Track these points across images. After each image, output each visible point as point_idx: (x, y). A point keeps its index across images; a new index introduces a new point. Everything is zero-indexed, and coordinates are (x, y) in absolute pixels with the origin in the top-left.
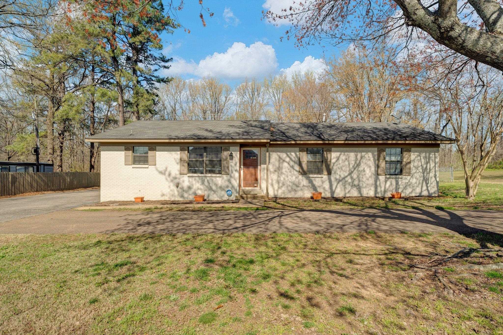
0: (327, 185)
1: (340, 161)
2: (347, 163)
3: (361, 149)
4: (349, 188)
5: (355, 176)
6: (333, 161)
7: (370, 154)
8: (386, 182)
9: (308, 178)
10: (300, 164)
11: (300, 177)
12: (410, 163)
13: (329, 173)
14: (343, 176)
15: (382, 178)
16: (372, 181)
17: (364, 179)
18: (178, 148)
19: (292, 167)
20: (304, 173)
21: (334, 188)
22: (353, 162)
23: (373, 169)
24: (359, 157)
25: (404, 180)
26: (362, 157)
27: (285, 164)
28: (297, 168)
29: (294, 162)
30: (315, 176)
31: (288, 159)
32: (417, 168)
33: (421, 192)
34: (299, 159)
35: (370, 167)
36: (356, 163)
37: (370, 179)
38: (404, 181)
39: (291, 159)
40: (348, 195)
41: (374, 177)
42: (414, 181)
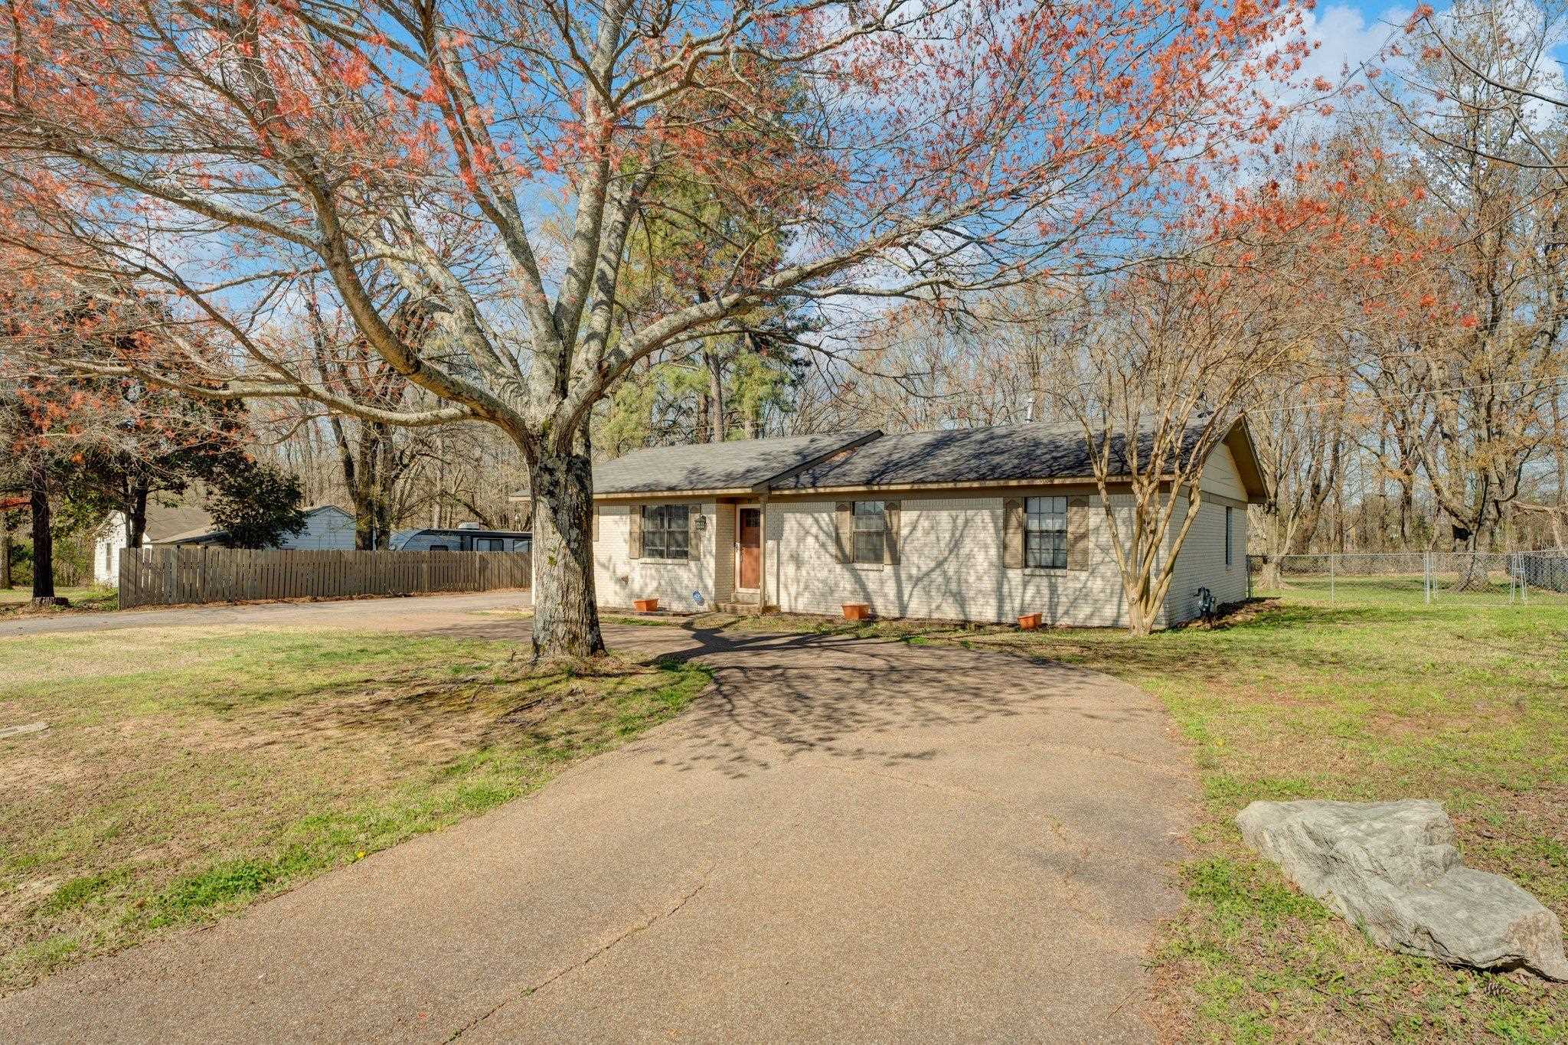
0: (891, 589)
1: (919, 533)
2: (933, 537)
3: (964, 501)
4: (937, 600)
5: (951, 568)
6: (904, 532)
7: (986, 515)
8: (1025, 585)
9: (854, 572)
10: (838, 541)
11: (838, 568)
12: (1084, 536)
13: (896, 561)
14: (924, 569)
15: (1015, 575)
16: (988, 584)
17: (972, 579)
18: (627, 508)
19: (823, 545)
20: (845, 560)
21: (906, 598)
22: (947, 535)
23: (993, 552)
24: (960, 521)
25: (1071, 582)
26: (967, 521)
27: (810, 540)
28: (832, 548)
29: (827, 534)
30: (866, 566)
31: (814, 530)
32: (1105, 550)
33: (1119, 615)
34: (837, 529)
35: (986, 547)
36: (953, 535)
37: (986, 578)
38: (1070, 584)
39: (820, 528)
40: (936, 616)
41: (994, 572)
42: (1097, 584)
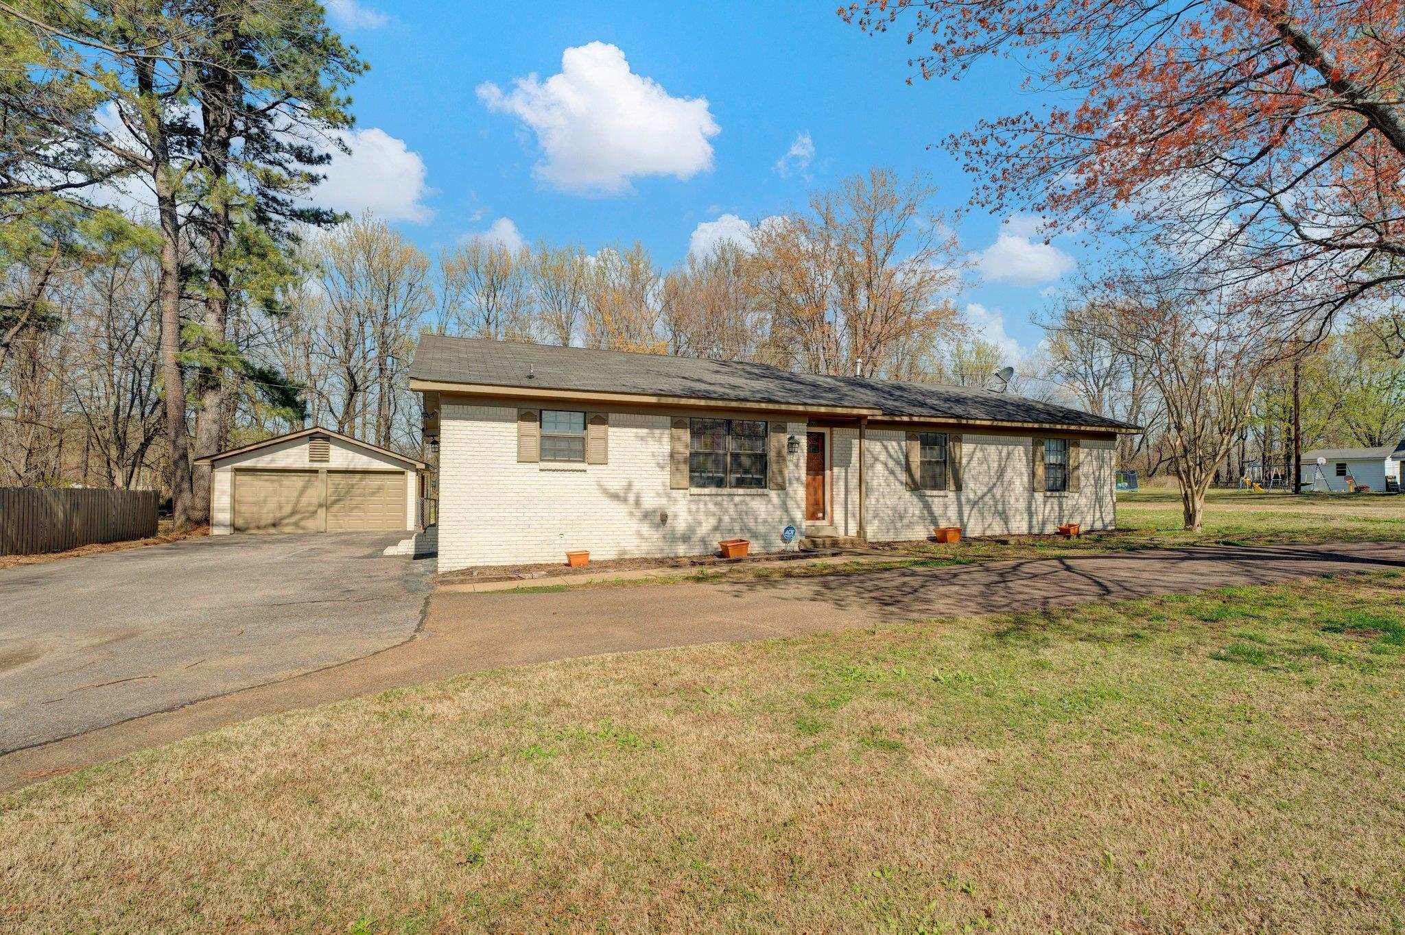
0: (952, 512)
1: (974, 463)
2: (985, 467)
4: (989, 519)
5: (998, 492)
6: (964, 461)
7: (1021, 448)
8: (1045, 503)
9: (922, 497)
10: (908, 469)
11: (907, 495)
12: (1077, 467)
13: (959, 488)
14: (980, 493)
15: (1039, 496)
16: (1022, 505)
17: (1012, 501)
19: (892, 472)
20: (915, 487)
21: (965, 520)
22: (996, 465)
23: (1025, 479)
24: (1004, 454)
25: (1072, 499)
26: (1009, 454)
27: (879, 468)
28: (903, 477)
29: (898, 462)
30: (935, 493)
31: (883, 457)
32: (1087, 477)
33: (1094, 522)
34: (907, 457)
35: (1021, 474)
36: (1000, 465)
37: (1021, 500)
38: (1070, 502)
39: (891, 456)
40: (988, 533)
41: (1026, 494)
42: (1083, 501)
